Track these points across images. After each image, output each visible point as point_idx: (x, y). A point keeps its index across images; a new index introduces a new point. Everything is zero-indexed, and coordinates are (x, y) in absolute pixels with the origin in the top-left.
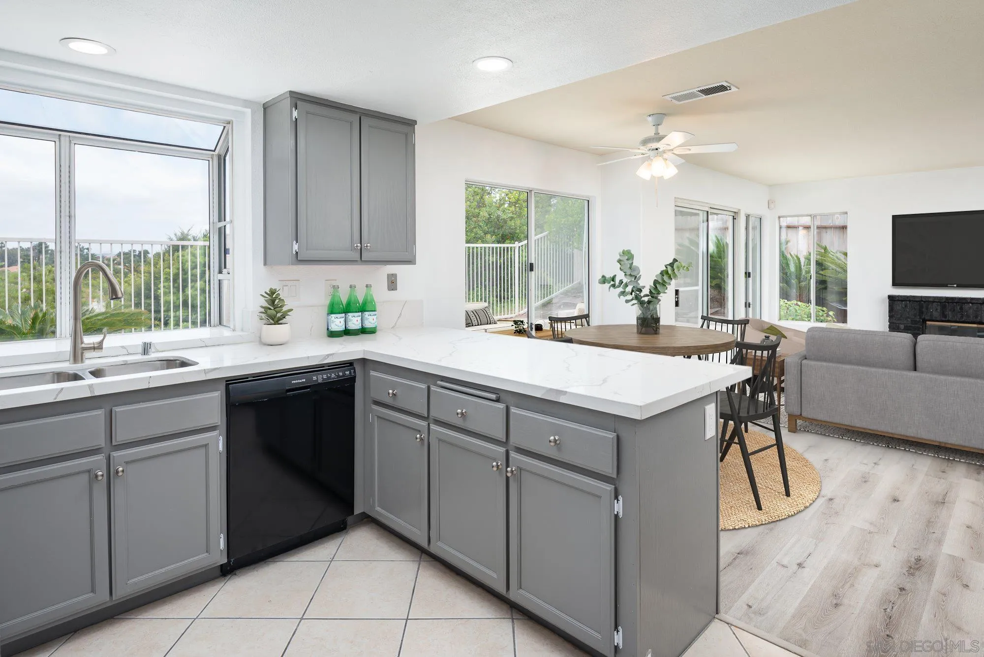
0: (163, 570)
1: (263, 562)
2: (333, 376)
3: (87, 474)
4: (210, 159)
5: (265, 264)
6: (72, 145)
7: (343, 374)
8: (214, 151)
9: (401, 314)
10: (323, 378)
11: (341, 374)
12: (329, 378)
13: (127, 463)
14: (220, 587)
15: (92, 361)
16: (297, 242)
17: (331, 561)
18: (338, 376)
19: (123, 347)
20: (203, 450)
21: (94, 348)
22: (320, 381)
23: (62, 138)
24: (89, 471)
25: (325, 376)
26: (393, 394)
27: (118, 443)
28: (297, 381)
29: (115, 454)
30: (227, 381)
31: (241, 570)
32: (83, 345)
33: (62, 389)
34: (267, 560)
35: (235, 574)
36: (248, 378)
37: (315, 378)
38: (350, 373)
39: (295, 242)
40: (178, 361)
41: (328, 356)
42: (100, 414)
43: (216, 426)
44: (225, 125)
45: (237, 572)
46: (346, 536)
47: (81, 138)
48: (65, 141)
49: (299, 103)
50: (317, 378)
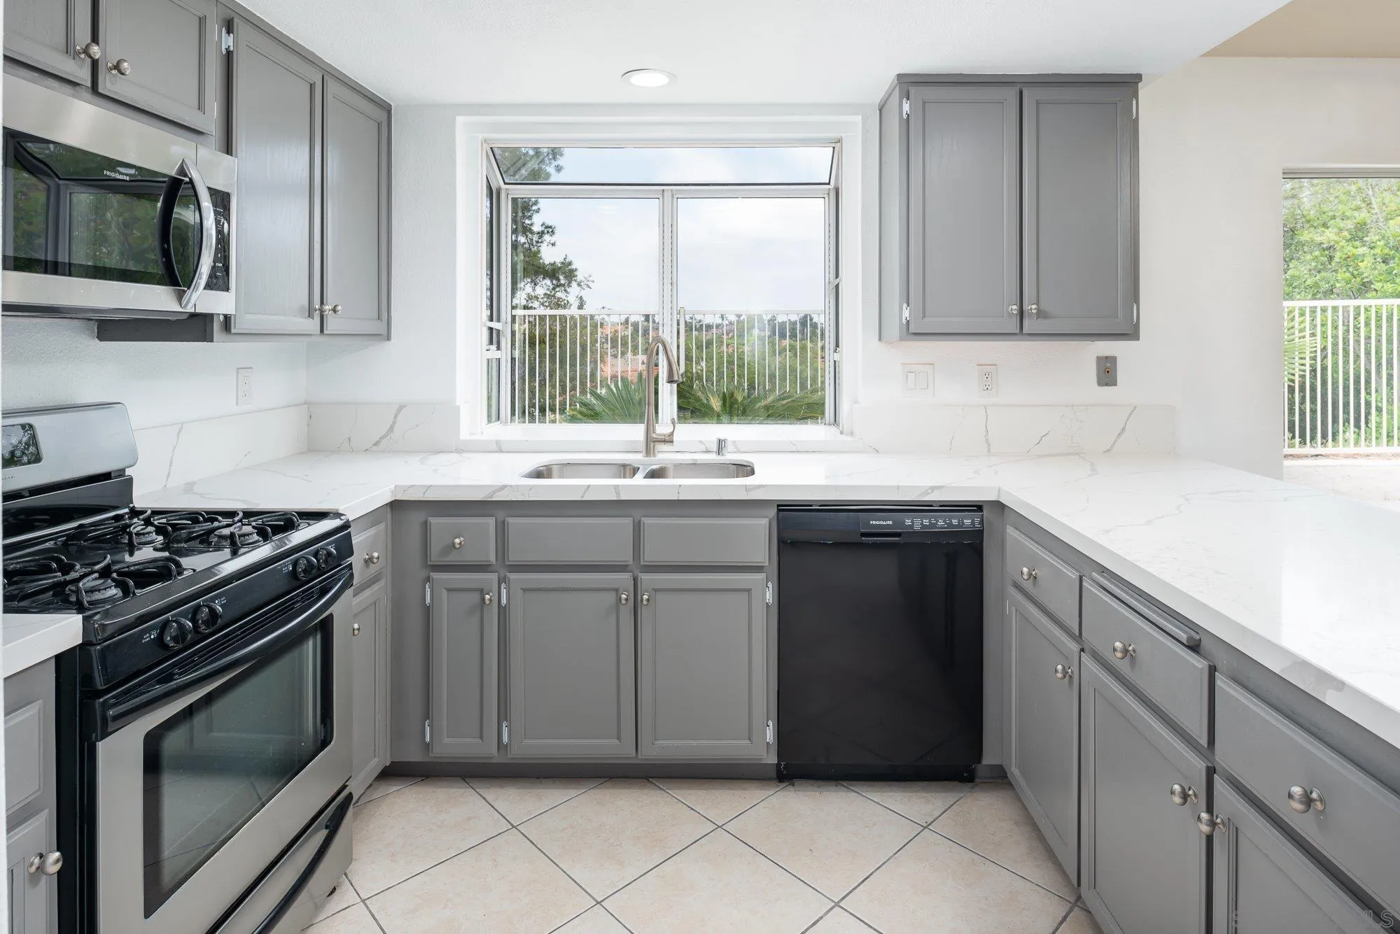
0: (694, 743)
1: (834, 783)
2: (941, 523)
3: (615, 592)
4: (826, 196)
5: (880, 339)
6: (675, 199)
7: (959, 522)
8: (829, 184)
9: (1123, 429)
10: (922, 524)
11: (955, 522)
12: (932, 525)
13: (656, 590)
14: (766, 796)
15: (664, 456)
16: (908, 306)
17: (925, 828)
18: (951, 525)
19: (701, 442)
20: (745, 596)
21: (665, 441)
22: (917, 527)
23: (665, 193)
24: (616, 590)
25: (926, 522)
26: (1030, 575)
27: (647, 564)
28: (878, 523)
29: (644, 577)
30: (778, 506)
31: (803, 781)
32: (654, 436)
33: (589, 486)
34: (842, 782)
35: (793, 785)
36: (811, 506)
37: (908, 522)
38: (973, 523)
39: (905, 305)
40: (749, 468)
41: (933, 488)
42: (625, 523)
43: (763, 567)
44: (834, 145)
45: (797, 782)
46: (968, 794)
47: (684, 190)
48: (668, 196)
49: (913, 90)
50: (912, 522)
